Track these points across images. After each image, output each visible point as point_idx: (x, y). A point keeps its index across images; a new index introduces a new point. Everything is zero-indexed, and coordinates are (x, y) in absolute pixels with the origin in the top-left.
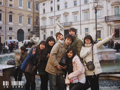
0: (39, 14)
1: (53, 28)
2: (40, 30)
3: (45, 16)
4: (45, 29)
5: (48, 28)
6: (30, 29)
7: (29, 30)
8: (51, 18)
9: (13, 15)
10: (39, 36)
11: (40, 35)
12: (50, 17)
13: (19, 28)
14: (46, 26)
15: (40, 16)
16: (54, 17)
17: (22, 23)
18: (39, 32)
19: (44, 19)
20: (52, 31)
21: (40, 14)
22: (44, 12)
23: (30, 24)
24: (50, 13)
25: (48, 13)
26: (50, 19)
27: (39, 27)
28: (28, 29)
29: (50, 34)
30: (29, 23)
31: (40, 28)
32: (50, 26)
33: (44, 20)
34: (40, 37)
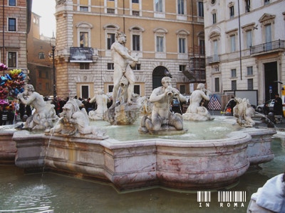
0: (203, 26)
1: (236, 60)
2: (207, 67)
3: (216, 30)
4: (217, 63)
5: (225, 61)
6: (184, 66)
7: (182, 67)
8: (232, 34)
9: (140, 34)
10: (204, 82)
11: (207, 79)
12: (227, 33)
13: (157, 65)
14: (220, 56)
15: (206, 31)
16: (238, 31)
17: (165, 50)
18: (205, 71)
19: (215, 38)
20: (233, 67)
21: (205, 26)
22: (215, 21)
23: (184, 52)
24: (228, 20)
25: (223, 22)
26: (229, 38)
27: (204, 59)
28: (180, 66)
29: (230, 76)
30: (182, 50)
31: (207, 61)
32: (228, 54)
33: (214, 41)
34: (208, 84)
